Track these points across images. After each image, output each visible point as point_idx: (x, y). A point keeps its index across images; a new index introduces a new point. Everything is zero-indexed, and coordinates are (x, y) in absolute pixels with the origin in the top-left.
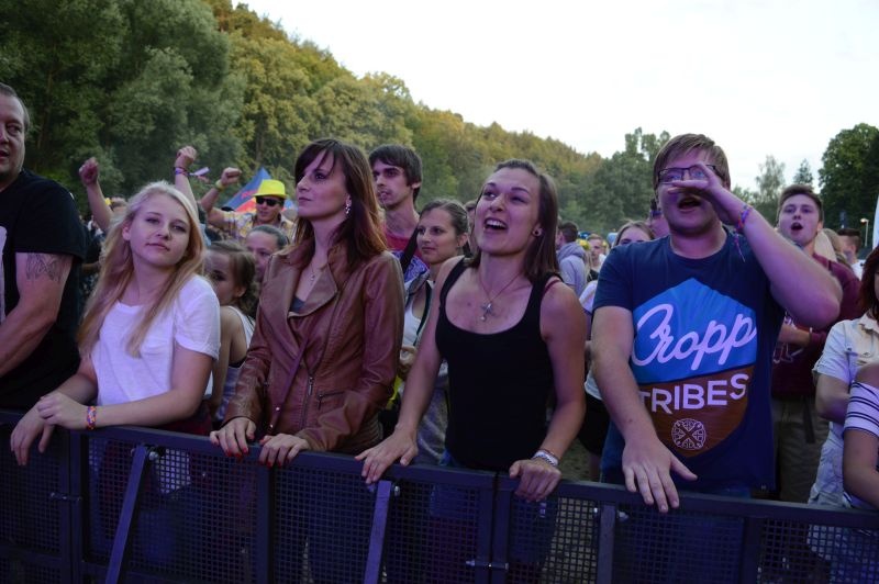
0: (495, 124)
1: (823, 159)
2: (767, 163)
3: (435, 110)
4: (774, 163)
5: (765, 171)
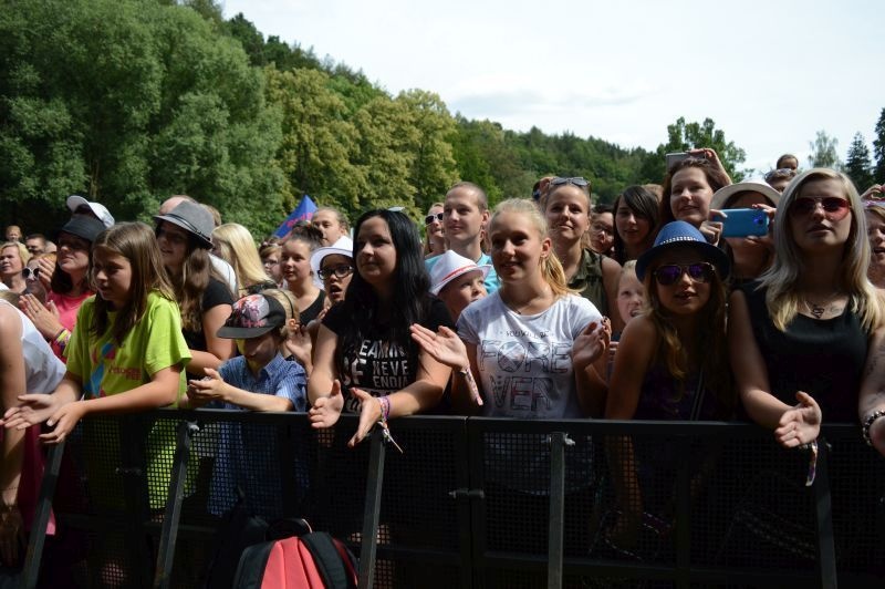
0: (535, 130)
1: (877, 130)
2: (819, 141)
3: (473, 121)
4: (825, 140)
5: (817, 149)
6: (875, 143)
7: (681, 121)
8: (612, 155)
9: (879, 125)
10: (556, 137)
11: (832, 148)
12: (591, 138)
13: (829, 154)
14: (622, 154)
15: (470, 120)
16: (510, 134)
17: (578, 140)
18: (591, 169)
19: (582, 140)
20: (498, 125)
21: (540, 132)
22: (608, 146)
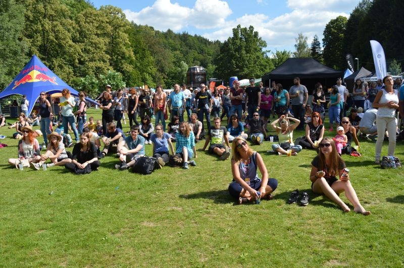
0: (169, 31)
1: (324, 34)
2: (299, 38)
3: (140, 25)
4: (302, 38)
5: (298, 42)
6: (323, 40)
7: (239, 26)
8: (205, 43)
9: (325, 32)
10: (180, 34)
11: (305, 41)
12: (196, 35)
13: (303, 44)
14: (210, 43)
15: (138, 25)
16: (157, 32)
17: (190, 36)
18: (196, 49)
19: (192, 36)
20: (152, 28)
21: (172, 32)
22: (204, 39)
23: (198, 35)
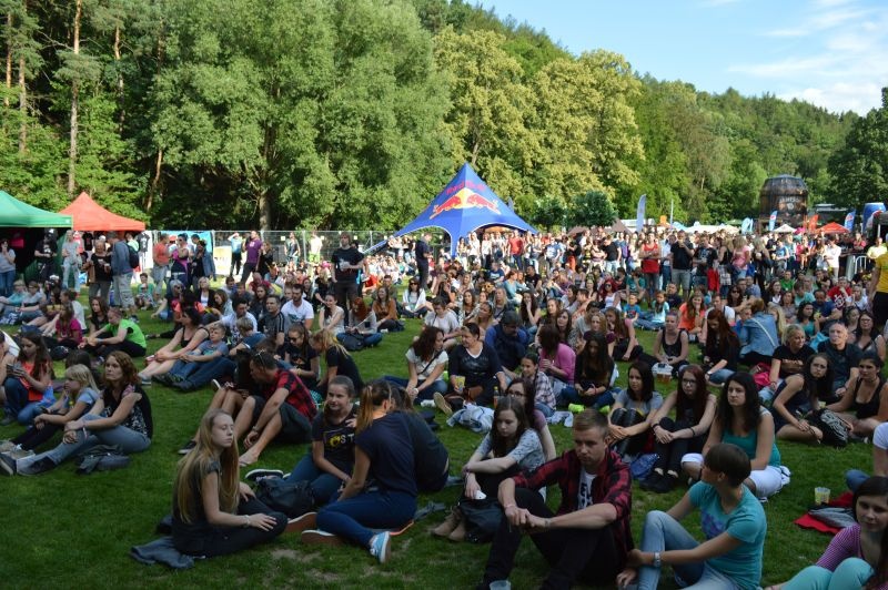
0: (730, 91)
3: (663, 82)
8: (818, 120)
10: (754, 100)
12: (795, 101)
14: (829, 118)
15: (659, 80)
16: (702, 96)
17: (779, 102)
18: (792, 134)
19: (783, 103)
20: (690, 87)
21: (736, 93)
22: (815, 109)
23: (800, 100)
